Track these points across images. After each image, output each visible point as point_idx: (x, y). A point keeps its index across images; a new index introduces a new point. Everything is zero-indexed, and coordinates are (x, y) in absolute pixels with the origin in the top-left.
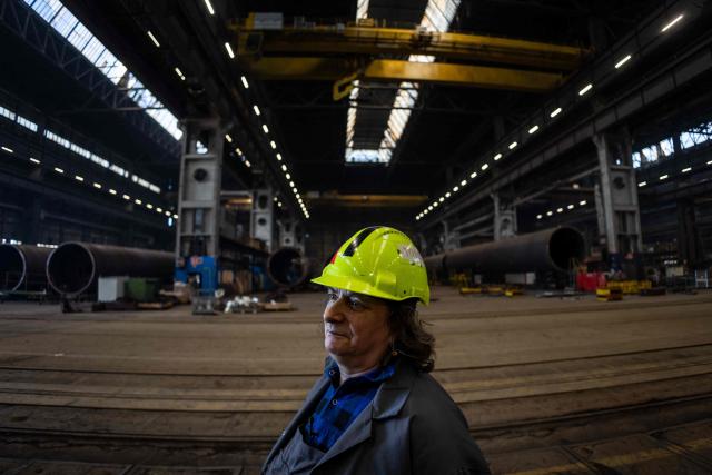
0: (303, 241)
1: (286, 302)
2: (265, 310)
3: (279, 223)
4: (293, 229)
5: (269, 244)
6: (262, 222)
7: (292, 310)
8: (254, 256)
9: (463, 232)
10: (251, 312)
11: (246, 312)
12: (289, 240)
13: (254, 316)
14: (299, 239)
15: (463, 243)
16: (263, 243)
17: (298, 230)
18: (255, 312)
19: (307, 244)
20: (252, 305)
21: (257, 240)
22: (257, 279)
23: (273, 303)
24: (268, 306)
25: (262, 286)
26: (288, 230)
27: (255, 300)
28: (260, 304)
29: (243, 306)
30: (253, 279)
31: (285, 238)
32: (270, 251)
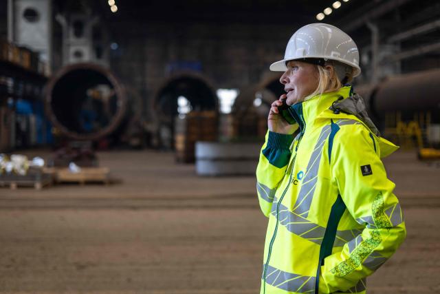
0: (105, 54)
1: (96, 166)
2: (56, 183)
3: (62, 20)
4: (88, 30)
5: (45, 57)
6: (31, 15)
7: (111, 182)
8: (17, 81)
9: (405, 45)
10: (32, 187)
11: (19, 187)
12: (80, 51)
13: (38, 193)
14: (98, 52)
15: (407, 66)
16: (34, 56)
17: (96, 36)
18: (38, 185)
19: (114, 61)
20: (32, 173)
21: (23, 49)
22: (23, 126)
23: (74, 168)
24: (63, 175)
25: (33, 138)
26: (79, 33)
27: (39, 162)
28: (50, 171)
29: (14, 174)
30: (18, 125)
31: (73, 50)
32: (48, 72)
